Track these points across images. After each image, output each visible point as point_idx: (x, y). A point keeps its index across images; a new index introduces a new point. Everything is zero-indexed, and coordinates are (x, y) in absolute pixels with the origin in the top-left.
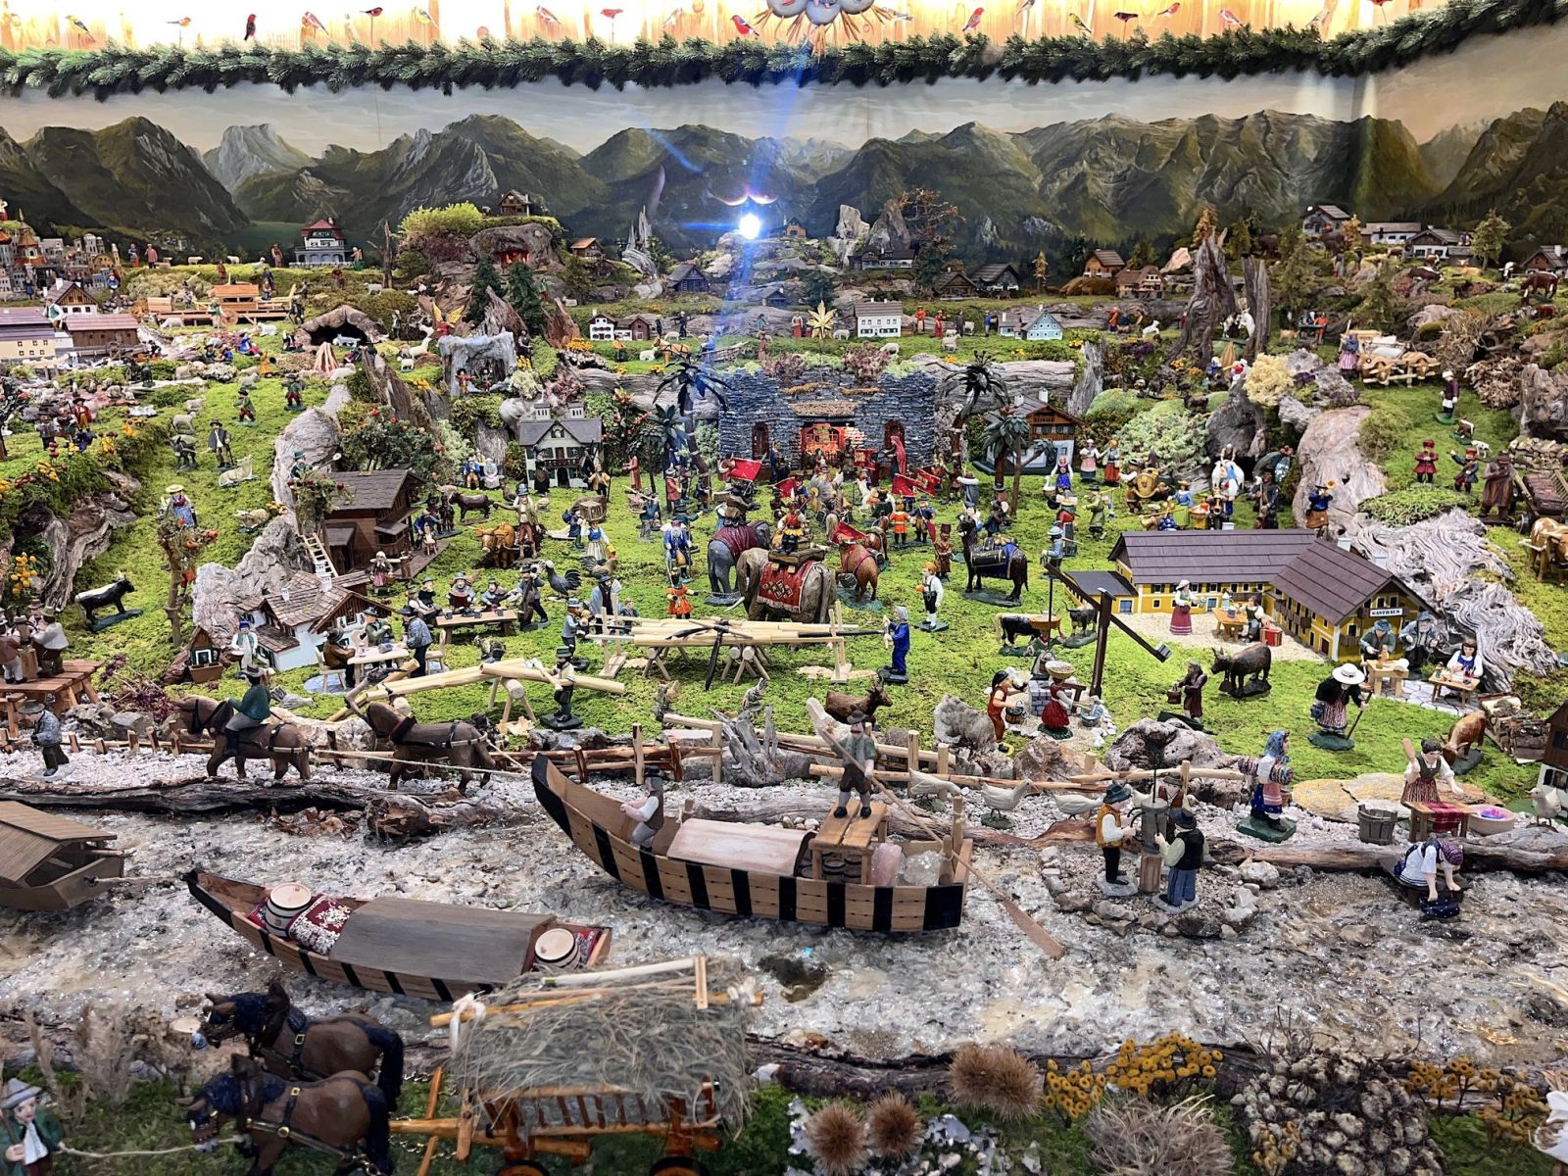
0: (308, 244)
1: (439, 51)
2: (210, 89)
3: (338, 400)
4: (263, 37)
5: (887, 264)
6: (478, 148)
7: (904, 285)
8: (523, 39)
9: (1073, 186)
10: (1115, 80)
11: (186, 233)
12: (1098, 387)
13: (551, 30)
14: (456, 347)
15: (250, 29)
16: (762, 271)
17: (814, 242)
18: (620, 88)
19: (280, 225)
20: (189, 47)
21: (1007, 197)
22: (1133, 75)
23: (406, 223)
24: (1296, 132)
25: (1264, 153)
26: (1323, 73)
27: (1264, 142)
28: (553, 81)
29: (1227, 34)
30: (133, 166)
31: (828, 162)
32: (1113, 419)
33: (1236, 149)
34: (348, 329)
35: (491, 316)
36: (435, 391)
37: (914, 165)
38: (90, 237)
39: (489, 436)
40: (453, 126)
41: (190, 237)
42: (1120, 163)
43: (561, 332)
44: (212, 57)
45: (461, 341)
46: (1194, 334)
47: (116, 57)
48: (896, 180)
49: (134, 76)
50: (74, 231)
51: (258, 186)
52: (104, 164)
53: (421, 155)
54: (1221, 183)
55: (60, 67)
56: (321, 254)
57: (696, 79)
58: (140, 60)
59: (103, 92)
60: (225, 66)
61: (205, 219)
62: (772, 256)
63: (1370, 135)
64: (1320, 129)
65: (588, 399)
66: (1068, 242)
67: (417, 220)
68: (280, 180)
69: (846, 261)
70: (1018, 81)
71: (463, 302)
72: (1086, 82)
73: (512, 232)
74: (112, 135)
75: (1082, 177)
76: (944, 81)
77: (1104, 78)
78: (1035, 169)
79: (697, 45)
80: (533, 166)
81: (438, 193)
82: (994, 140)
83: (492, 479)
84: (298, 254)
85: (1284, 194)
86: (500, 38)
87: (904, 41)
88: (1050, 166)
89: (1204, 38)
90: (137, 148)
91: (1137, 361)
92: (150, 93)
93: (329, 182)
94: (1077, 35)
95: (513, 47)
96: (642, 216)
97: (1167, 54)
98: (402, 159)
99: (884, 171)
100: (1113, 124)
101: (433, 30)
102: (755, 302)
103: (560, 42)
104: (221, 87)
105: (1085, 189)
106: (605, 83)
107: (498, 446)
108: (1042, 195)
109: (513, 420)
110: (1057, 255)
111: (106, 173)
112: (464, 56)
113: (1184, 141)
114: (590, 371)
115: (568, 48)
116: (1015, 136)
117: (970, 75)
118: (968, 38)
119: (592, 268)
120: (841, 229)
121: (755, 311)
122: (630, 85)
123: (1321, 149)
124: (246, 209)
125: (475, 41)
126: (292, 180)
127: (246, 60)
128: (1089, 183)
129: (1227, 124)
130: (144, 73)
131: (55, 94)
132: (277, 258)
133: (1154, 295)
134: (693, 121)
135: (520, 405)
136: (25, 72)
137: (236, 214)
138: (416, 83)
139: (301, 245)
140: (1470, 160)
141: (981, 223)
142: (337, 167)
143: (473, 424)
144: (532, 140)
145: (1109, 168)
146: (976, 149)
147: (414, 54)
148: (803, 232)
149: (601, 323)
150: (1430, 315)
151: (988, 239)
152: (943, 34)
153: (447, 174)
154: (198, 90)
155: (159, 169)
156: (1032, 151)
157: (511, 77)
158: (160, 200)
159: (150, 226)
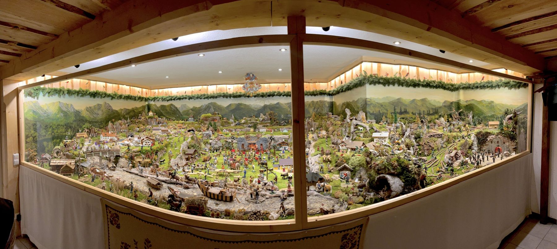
0: (189, 118)
1: (207, 95)
2: (180, 100)
3: (189, 140)
4: (187, 94)
5: (266, 121)
6: (212, 106)
7: (268, 124)
8: (218, 92)
11: (175, 117)
13: (222, 91)
14: (205, 133)
15: (185, 93)
16: (249, 122)
17: (257, 118)
18: (230, 98)
19: (186, 116)
20: (178, 95)
21: (285, 112)
23: (201, 116)
24: (325, 103)
25: (321, 106)
26: (328, 95)
27: (321, 104)
28: (222, 97)
29: (313, 91)
31: (259, 108)
33: (317, 105)
34: (192, 130)
35: (210, 129)
36: (201, 139)
37: (271, 108)
38: (164, 118)
39: (208, 145)
40: (209, 103)
43: (219, 131)
44: (180, 96)
45: (205, 132)
47: (170, 97)
49: (171, 99)
50: (162, 117)
51: (185, 111)
53: (204, 107)
54: (316, 110)
56: (191, 120)
57: (240, 97)
58: (172, 97)
59: (168, 101)
60: (182, 97)
61: (178, 116)
62: (250, 120)
63: (334, 104)
64: (328, 102)
65: (221, 140)
67: (203, 116)
68: (186, 111)
69: (260, 121)
70: (285, 96)
71: (207, 127)
73: (215, 117)
74: (168, 106)
76: (274, 97)
78: (288, 108)
79: (240, 93)
80: (219, 108)
81: (206, 112)
82: (282, 104)
83: (207, 150)
84: (188, 120)
85: (324, 111)
86: (215, 93)
87: (269, 92)
89: (311, 91)
90: (171, 108)
92: (173, 101)
93: (193, 111)
95: (217, 94)
96: (233, 115)
97: (306, 93)
98: (202, 108)
99: (267, 109)
101: (207, 92)
102: (246, 127)
104: (181, 100)
106: (229, 98)
107: (209, 146)
108: (290, 112)
109: (211, 143)
111: (167, 110)
112: (210, 95)
113: (310, 104)
114: (222, 136)
115: (224, 94)
116: (285, 104)
117: (278, 96)
118: (278, 91)
119: (225, 122)
120: (261, 117)
121: (246, 128)
122: (232, 98)
123: (329, 105)
125: (212, 93)
126: (188, 111)
127: (185, 97)
129: (315, 102)
130: (173, 98)
131: (162, 101)
132: (185, 120)
134: (240, 102)
135: (212, 141)
136: (160, 99)
137: (181, 115)
138: (204, 98)
139: (188, 119)
141: (281, 115)
142: (194, 109)
143: (206, 143)
144: (219, 105)
146: (280, 105)
147: (204, 95)
148: (255, 117)
149: (225, 130)
150: (330, 128)
151: (282, 117)
152: (274, 91)
153: (207, 110)
154: (179, 100)
155: (173, 110)
156: (288, 106)
157: (216, 97)
158: (173, 113)
159: (171, 116)
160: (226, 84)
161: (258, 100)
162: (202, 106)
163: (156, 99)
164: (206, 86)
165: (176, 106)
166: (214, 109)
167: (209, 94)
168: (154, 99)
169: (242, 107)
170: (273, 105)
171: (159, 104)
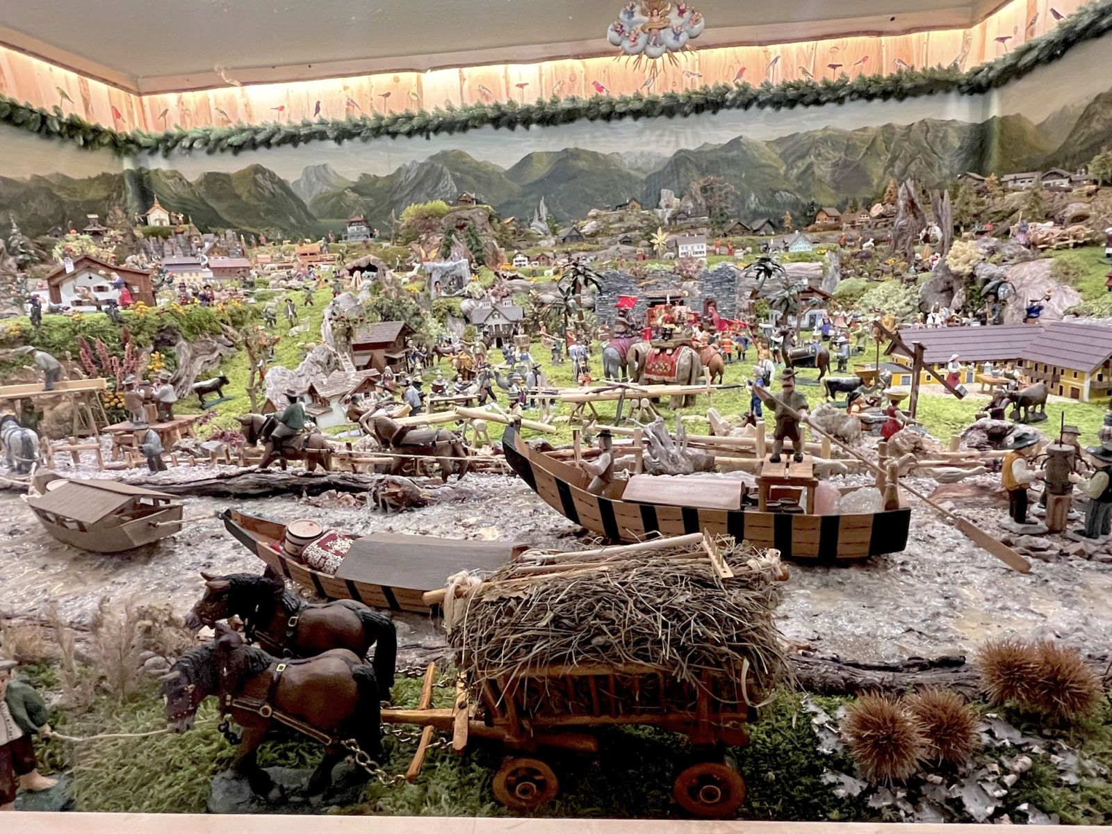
0: (349, 229)
1: (422, 114)
2: (295, 145)
5: (693, 220)
6: (445, 169)
7: (704, 230)
8: (471, 104)
9: (805, 172)
10: (830, 106)
11: (281, 228)
12: (838, 277)
13: (488, 97)
14: (434, 269)
15: (318, 109)
16: (615, 229)
17: (646, 212)
18: (528, 128)
19: (334, 221)
20: (284, 123)
21: (765, 181)
22: (840, 101)
23: (404, 213)
24: (946, 132)
25: (926, 145)
26: (962, 93)
27: (926, 138)
28: (489, 127)
29: (900, 72)
30: (253, 192)
31: (652, 165)
32: (851, 296)
33: (907, 143)
34: (371, 268)
35: (454, 252)
36: (422, 294)
37: (706, 163)
38: (229, 232)
39: (454, 322)
40: (432, 158)
41: (284, 230)
42: (835, 156)
43: (496, 262)
44: (296, 127)
45: (437, 264)
46: (900, 242)
47: (243, 130)
48: (695, 173)
49: (253, 139)
50: (220, 230)
51: (324, 198)
52: (238, 192)
53: (413, 175)
54: (899, 165)
55: (212, 137)
56: (357, 235)
57: (572, 120)
58: (256, 131)
59: (237, 149)
60: (304, 131)
61: (292, 220)
62: (621, 220)
63: (996, 127)
64: (961, 129)
65: (514, 297)
66: (803, 205)
67: (410, 212)
68: (333, 196)
69: (666, 221)
70: (768, 109)
71: (438, 246)
72: (812, 108)
73: (466, 214)
74: (242, 175)
75: (810, 166)
76: (722, 112)
77: (823, 103)
78: (781, 162)
79: (573, 100)
80: (477, 178)
81: (423, 196)
82: (755, 146)
84: (343, 236)
85: (940, 169)
86: (457, 106)
87: (697, 89)
88: (790, 160)
89: (885, 75)
90: (255, 182)
91: (861, 262)
92: (262, 150)
93: (361, 194)
94: (804, 79)
95: (467, 110)
96: (542, 203)
97: (863, 88)
98: (402, 179)
99: (687, 169)
100: (829, 132)
101: (419, 102)
102: (612, 244)
103: (491, 103)
104: (302, 144)
105: (813, 173)
106: (519, 127)
107: (460, 326)
108: (786, 178)
109: (469, 312)
110: (797, 214)
111: (238, 197)
112: (437, 117)
113: (874, 141)
114: (514, 281)
115: (497, 108)
116: (768, 143)
117: (738, 107)
118: (737, 85)
119: (513, 232)
120: (662, 203)
121: (612, 248)
122: (534, 127)
124: (314, 213)
125: (443, 108)
126: (341, 195)
127: (315, 127)
128: (815, 169)
129: (901, 128)
130: (259, 138)
131: (210, 152)
132: (332, 239)
133: (866, 227)
134: (571, 145)
135: (472, 302)
136: (193, 140)
137: (309, 216)
138: (409, 134)
139: (345, 230)
140: (1077, 126)
141: (749, 197)
142: (364, 187)
143: (444, 314)
144: (478, 164)
145: (827, 159)
146: (744, 152)
147: (410, 118)
148: (639, 206)
149: (520, 257)
150: (1074, 209)
151: (753, 206)
152: (721, 84)
153: (428, 186)
154: (289, 146)
155: (267, 194)
156: (779, 151)
157: (464, 126)
158: (268, 212)
159: (262, 226)
160: (506, 62)
161: (648, 132)
162: (399, 170)
163: (177, 142)
164: (414, 75)
165: (282, 175)
166: (458, 181)
167: (430, 111)
168: (167, 145)
169: (581, 164)
170: (714, 150)
171: (193, 168)
